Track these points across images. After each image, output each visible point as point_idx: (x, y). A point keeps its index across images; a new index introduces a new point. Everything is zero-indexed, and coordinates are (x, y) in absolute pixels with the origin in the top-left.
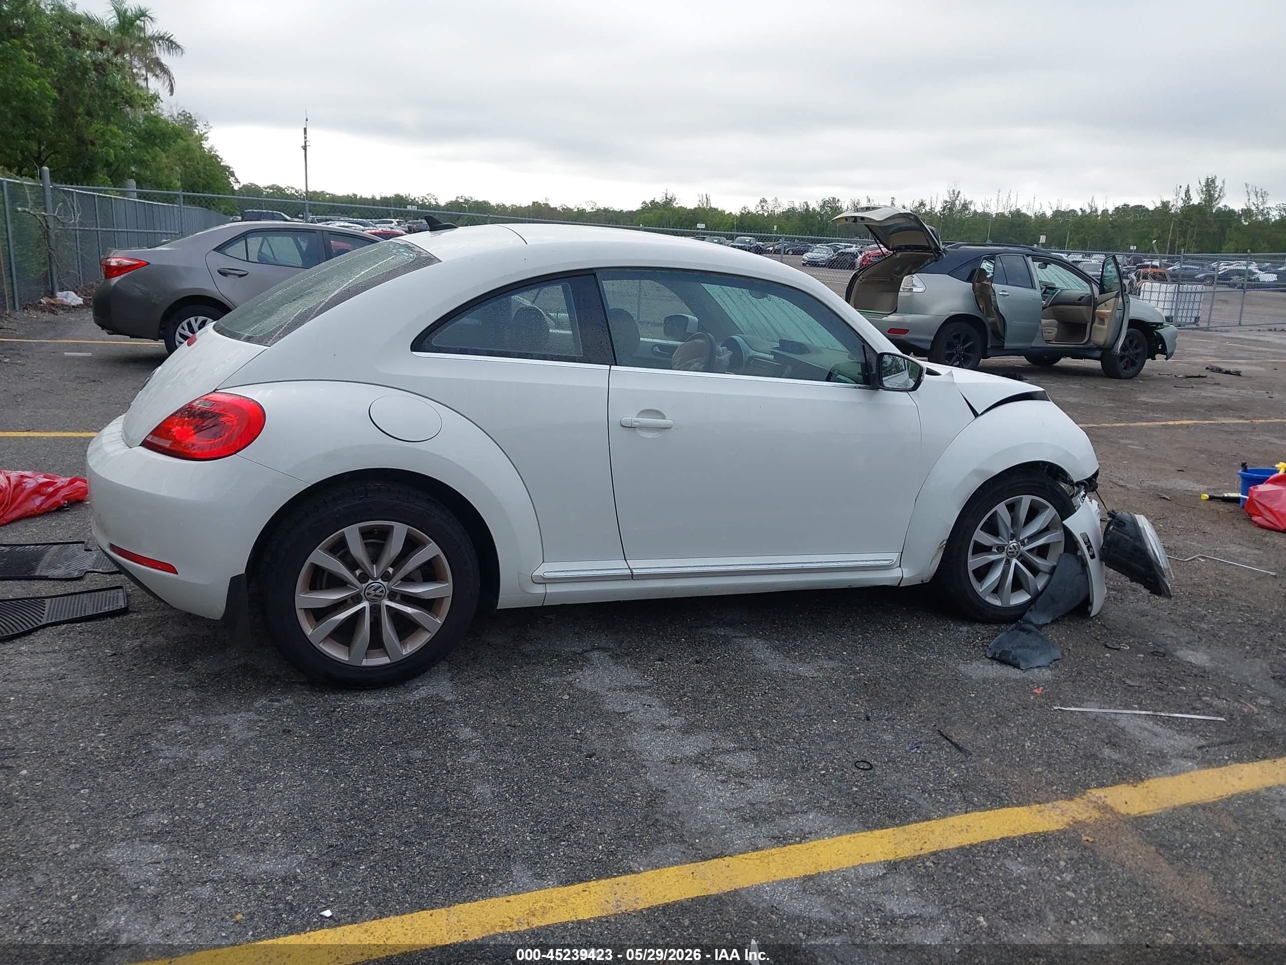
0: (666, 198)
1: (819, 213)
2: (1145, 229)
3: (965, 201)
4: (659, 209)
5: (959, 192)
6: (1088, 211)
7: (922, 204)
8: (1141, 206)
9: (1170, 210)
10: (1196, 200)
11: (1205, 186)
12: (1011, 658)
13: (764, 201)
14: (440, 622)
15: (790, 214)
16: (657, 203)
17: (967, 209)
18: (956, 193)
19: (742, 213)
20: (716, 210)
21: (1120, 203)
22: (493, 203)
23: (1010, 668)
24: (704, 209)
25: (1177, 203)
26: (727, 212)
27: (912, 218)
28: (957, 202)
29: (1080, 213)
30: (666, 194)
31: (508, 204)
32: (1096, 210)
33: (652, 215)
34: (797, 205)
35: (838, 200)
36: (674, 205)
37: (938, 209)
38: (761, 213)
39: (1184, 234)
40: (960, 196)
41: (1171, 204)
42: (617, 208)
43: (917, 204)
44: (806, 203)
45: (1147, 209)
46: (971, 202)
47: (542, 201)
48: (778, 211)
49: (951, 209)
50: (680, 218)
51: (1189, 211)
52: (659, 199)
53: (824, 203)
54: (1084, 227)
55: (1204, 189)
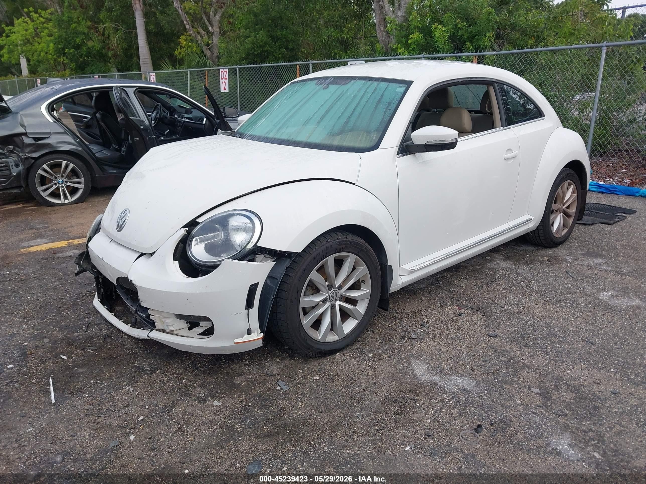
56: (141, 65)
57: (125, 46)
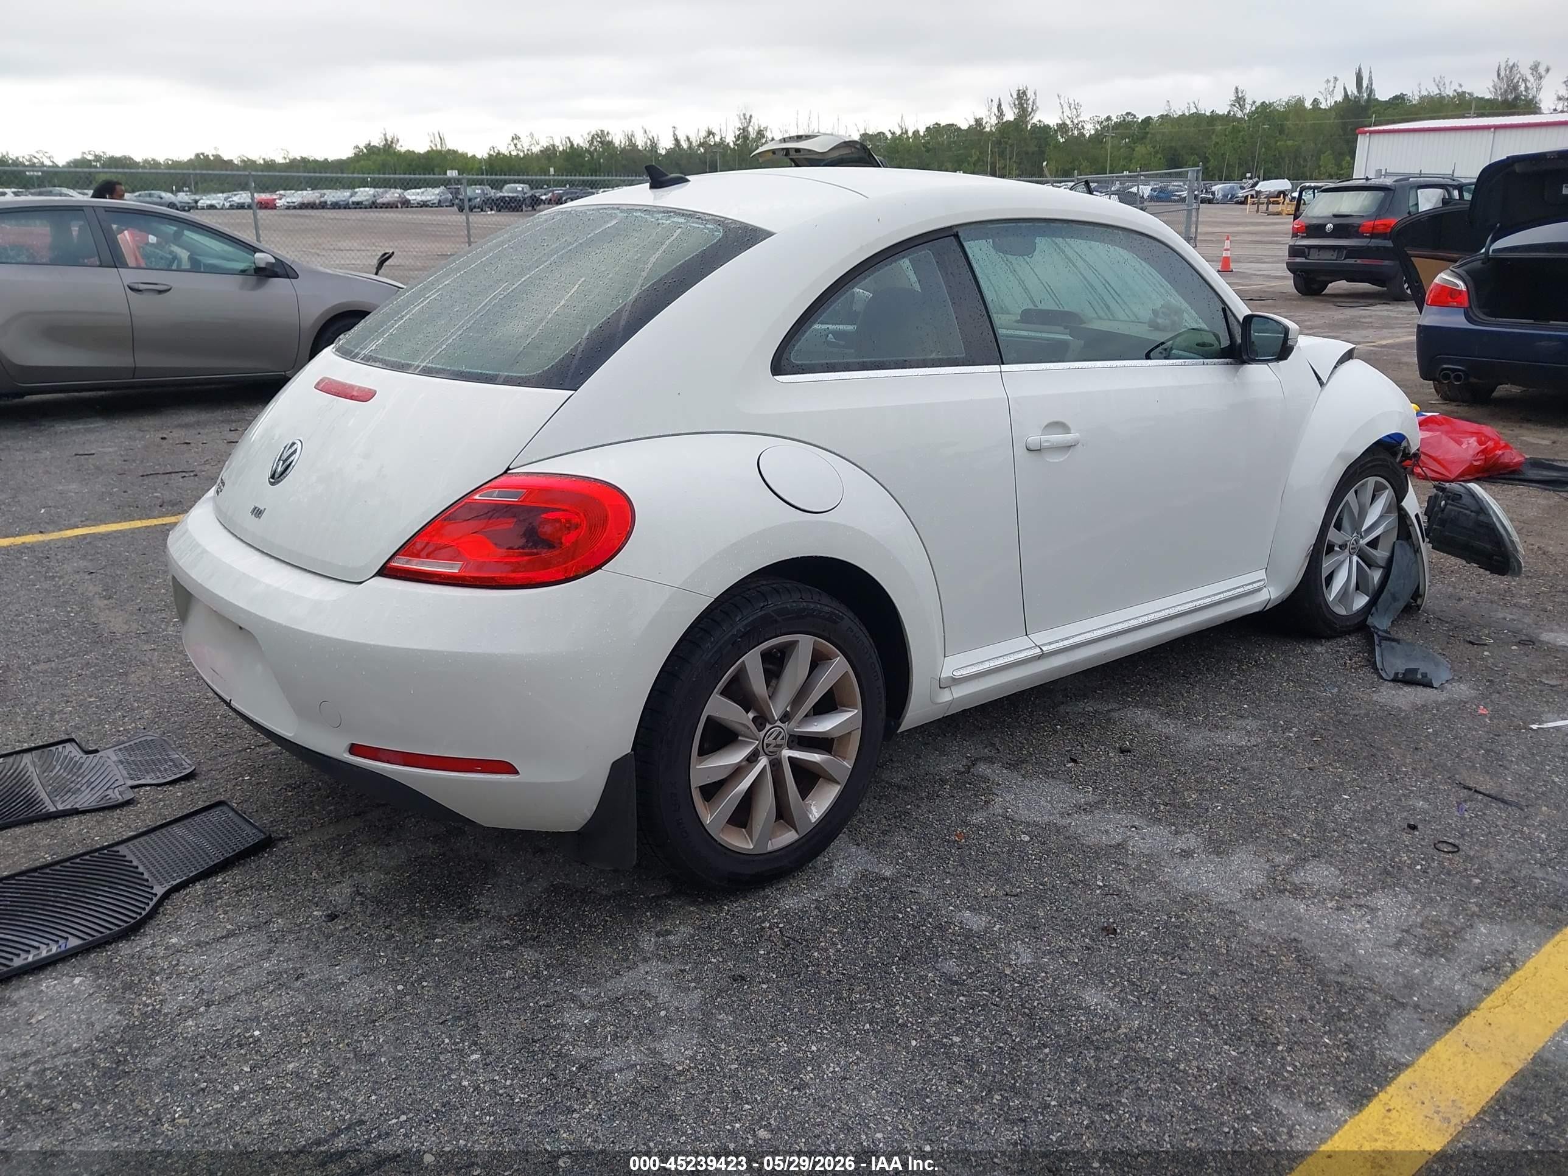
0: (386, 140)
1: (587, 151)
2: (961, 152)
3: (759, 127)
4: (378, 154)
5: (751, 116)
6: (898, 132)
7: (710, 133)
8: (952, 125)
9: (984, 128)
10: (1010, 116)
11: (1017, 99)
12: (1419, 676)
13: (516, 138)
14: (848, 765)
15: (549, 154)
16: (374, 146)
17: (764, 137)
18: (748, 117)
19: (490, 156)
20: (455, 152)
21: (930, 123)
22: (138, 158)
23: (1420, 689)
24: (440, 152)
25: (990, 122)
26: (469, 155)
27: (858, 146)
28: (750, 129)
29: (889, 136)
30: (385, 135)
31: (161, 159)
32: (907, 132)
33: (370, 163)
34: (557, 143)
35: (608, 133)
36: (398, 148)
37: (730, 139)
38: (514, 153)
39: (1002, 154)
40: (752, 120)
41: (984, 121)
42: (320, 157)
43: (703, 134)
44: (569, 138)
45: (959, 129)
46: (766, 129)
47: (210, 152)
48: (536, 149)
49: (746, 138)
50: (410, 165)
51: (1004, 128)
52: (377, 141)
53: (593, 137)
54: (898, 152)
55: (1017, 103)
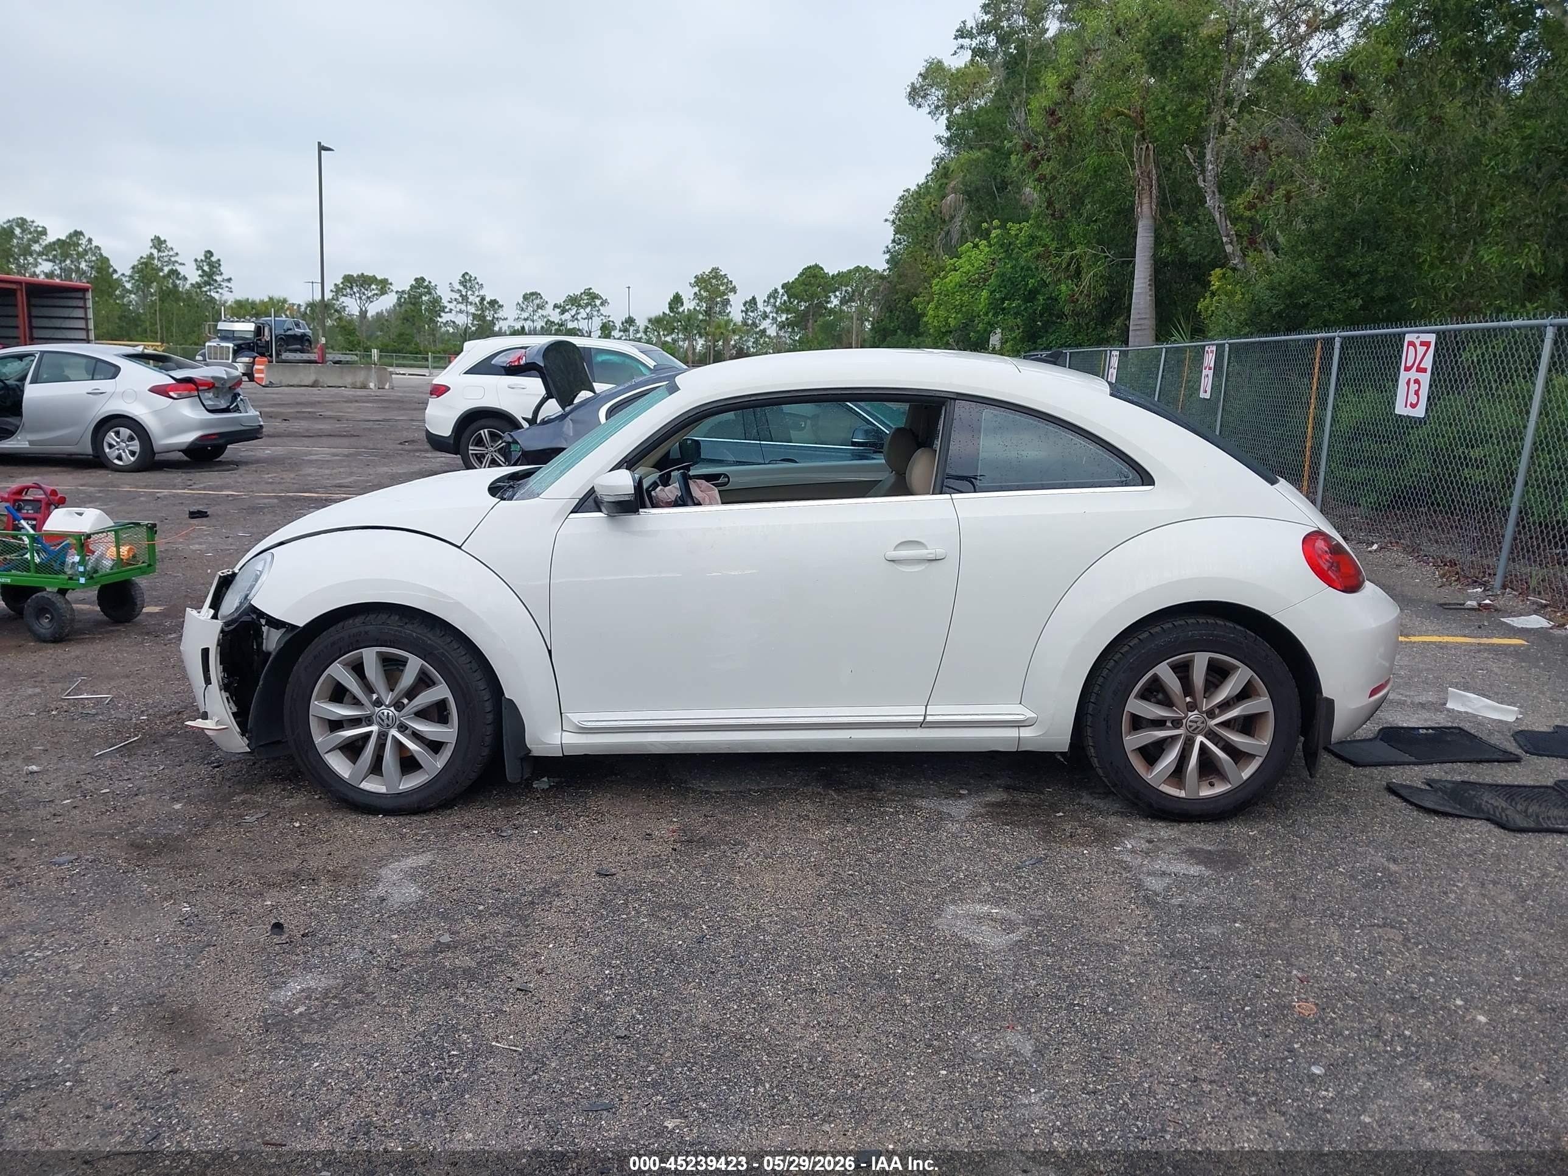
56: (1131, 333)
57: (1103, 291)
